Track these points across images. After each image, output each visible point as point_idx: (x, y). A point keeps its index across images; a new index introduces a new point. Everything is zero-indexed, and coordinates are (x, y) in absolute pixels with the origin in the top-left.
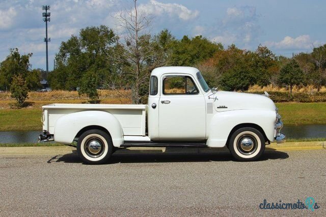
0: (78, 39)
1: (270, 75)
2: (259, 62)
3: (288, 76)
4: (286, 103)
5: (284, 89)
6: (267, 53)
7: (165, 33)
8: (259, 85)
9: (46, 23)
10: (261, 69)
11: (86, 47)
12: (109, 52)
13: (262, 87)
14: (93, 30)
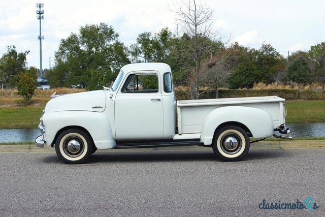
0: (78, 36)
1: (274, 73)
2: (263, 59)
3: (295, 74)
4: (294, 100)
5: (289, 86)
6: (271, 51)
7: (165, 31)
8: (264, 83)
9: (40, 21)
10: (266, 66)
11: (85, 45)
12: (108, 49)
13: (267, 85)
14: (93, 27)
